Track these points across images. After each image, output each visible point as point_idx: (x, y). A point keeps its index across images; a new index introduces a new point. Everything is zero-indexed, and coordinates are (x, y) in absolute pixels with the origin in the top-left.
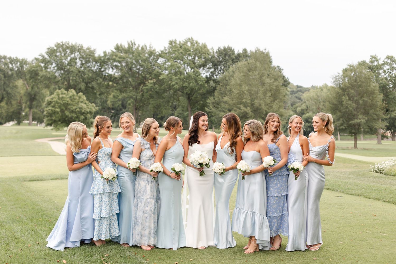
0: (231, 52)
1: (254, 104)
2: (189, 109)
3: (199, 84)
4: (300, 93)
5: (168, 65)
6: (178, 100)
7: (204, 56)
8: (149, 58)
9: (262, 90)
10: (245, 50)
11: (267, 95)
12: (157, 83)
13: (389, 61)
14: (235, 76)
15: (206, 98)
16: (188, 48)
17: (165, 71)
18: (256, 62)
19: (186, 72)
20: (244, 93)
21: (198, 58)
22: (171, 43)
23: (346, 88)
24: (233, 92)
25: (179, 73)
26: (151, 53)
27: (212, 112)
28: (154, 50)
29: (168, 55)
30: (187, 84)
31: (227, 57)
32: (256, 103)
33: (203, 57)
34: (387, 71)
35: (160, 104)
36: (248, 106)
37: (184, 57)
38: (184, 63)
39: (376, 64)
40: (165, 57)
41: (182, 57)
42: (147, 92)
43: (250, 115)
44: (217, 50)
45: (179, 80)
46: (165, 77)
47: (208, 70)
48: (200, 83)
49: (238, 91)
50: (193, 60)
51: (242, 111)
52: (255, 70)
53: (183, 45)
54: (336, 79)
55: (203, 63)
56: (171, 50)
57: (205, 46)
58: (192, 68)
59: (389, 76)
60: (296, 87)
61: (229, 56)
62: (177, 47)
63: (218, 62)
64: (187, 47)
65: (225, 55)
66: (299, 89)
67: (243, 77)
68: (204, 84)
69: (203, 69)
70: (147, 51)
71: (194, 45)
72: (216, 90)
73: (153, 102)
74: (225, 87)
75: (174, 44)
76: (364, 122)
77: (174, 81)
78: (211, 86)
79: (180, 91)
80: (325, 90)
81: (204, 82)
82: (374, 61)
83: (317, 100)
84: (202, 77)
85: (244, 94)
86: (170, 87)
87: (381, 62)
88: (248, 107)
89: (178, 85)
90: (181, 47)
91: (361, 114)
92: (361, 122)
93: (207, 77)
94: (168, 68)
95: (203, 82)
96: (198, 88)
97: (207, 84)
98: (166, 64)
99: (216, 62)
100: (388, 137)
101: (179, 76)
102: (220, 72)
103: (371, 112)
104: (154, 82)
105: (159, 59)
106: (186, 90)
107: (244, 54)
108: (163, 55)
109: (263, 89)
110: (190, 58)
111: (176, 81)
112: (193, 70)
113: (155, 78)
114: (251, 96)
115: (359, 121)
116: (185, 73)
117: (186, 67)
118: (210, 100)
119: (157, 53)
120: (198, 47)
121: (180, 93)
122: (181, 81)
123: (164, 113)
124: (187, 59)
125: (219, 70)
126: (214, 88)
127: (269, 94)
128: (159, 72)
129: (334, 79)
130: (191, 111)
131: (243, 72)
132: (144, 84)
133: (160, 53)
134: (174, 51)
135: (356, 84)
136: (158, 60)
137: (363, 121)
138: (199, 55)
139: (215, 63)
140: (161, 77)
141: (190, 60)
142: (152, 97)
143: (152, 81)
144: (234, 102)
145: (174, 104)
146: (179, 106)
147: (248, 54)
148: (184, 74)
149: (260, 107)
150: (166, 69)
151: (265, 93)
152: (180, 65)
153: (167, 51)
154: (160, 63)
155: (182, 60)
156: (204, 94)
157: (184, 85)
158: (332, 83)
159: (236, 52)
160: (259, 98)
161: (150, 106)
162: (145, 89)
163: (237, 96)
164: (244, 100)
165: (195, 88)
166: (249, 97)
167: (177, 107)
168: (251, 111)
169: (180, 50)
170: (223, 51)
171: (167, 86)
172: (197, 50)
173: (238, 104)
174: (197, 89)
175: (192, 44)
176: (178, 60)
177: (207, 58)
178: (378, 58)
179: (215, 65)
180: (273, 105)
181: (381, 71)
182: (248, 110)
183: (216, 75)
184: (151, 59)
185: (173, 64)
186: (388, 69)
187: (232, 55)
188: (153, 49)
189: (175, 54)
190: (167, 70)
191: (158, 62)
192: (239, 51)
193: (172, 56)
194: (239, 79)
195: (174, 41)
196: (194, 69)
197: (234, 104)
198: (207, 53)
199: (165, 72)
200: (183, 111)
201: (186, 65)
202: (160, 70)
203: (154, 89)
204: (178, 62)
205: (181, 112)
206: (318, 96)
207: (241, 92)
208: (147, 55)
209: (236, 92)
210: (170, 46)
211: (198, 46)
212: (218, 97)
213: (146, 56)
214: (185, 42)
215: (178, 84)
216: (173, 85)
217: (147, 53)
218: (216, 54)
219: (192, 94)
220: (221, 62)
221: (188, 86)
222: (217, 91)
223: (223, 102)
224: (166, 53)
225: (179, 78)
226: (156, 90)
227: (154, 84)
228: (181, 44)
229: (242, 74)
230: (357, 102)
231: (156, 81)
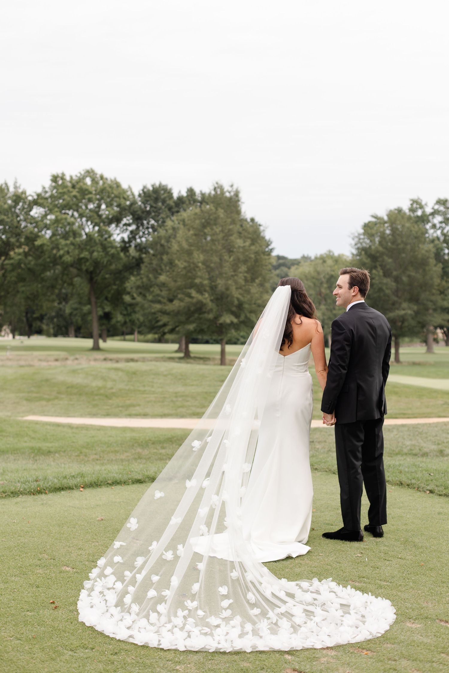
0: (166, 195)
1: (216, 286)
2: (93, 300)
3: (110, 253)
4: (285, 269)
5: (50, 220)
6: (71, 284)
7: (116, 201)
8: (15, 207)
9: (229, 259)
10: (191, 192)
11: (240, 270)
12: (31, 253)
13: (442, 208)
14: (178, 235)
15: (123, 280)
16: (87, 188)
17: (45, 230)
18: (217, 209)
19: (85, 232)
20: (197, 267)
21: (107, 207)
22: (55, 179)
23: (378, 255)
24: (176, 265)
25: (71, 234)
26: (18, 198)
27: (137, 304)
28: (24, 192)
29: (49, 200)
30: (87, 253)
31: (160, 204)
32: (220, 286)
33: (115, 204)
34: (438, 225)
35: (37, 291)
36: (205, 291)
37: (80, 204)
38: (81, 216)
39: (419, 213)
40: (45, 204)
41: (77, 205)
42: (13, 270)
43: (208, 308)
44: (141, 192)
45: (72, 247)
46: (45, 242)
47: (125, 227)
48: (113, 251)
49: (186, 264)
50: (97, 209)
51: (195, 300)
52: (215, 224)
53: (78, 182)
54: (360, 239)
55: (115, 214)
56: (56, 192)
57: (118, 185)
58: (96, 224)
59: (443, 234)
60: (276, 258)
61: (164, 202)
62: (66, 187)
63: (143, 212)
64: (84, 187)
65: (156, 200)
66: (281, 261)
67: (194, 237)
68: (118, 254)
69: (117, 226)
70: (9, 195)
71: (97, 183)
72: (143, 262)
73: (23, 289)
74: (159, 256)
75: (60, 182)
76: (411, 315)
77: (62, 249)
78: (131, 258)
79: (76, 268)
80: (330, 262)
81: (119, 249)
82: (417, 208)
83: (317, 279)
84: (114, 240)
85: (197, 269)
86: (56, 261)
87: (428, 210)
88: (204, 293)
89: (71, 256)
90: (74, 187)
91: (405, 301)
92: (406, 314)
93: (123, 241)
94: (49, 225)
95: (117, 251)
96: (108, 261)
97: (125, 254)
98: (46, 219)
99: (139, 212)
100: (439, 340)
101: (71, 239)
102: (146, 232)
103: (423, 296)
104: (24, 252)
105: (32, 208)
106: (85, 265)
107: (190, 198)
108: (40, 201)
109: (232, 259)
110: (91, 206)
111: (66, 249)
112: (97, 228)
113: (27, 245)
114: (209, 273)
115: (402, 312)
116: (83, 233)
117: (84, 223)
118: (132, 282)
119: (30, 198)
120: (106, 185)
121: (74, 271)
122: (75, 249)
123: (45, 308)
124: (87, 208)
125: (145, 227)
126: (137, 260)
127: (243, 268)
128: (34, 232)
129: (356, 240)
130: (96, 303)
131: (194, 228)
132: (7, 255)
133: (36, 197)
134: (61, 193)
135: (394, 247)
136: (31, 211)
137: (409, 312)
138: (108, 200)
139: (138, 215)
140: (38, 243)
141: (91, 210)
142: (21, 279)
143: (21, 250)
144: (179, 283)
145: (64, 291)
146: (72, 295)
147: (196, 197)
148: (81, 235)
149: (228, 292)
150: (47, 227)
151: (235, 267)
152: (72, 219)
153: (48, 195)
154: (36, 216)
155: (77, 211)
156: (120, 272)
157: (82, 256)
158: (352, 247)
159: (175, 195)
160: (224, 275)
161: (19, 296)
162: (7, 264)
163: (184, 272)
164: (197, 281)
165: (102, 261)
166: (207, 274)
167: (69, 295)
168: (211, 300)
169: (72, 192)
170: (151, 192)
171: (49, 257)
172: (104, 191)
173: (186, 288)
174: (105, 262)
175: (93, 180)
176: (69, 210)
177: (122, 206)
178: (423, 203)
179: (138, 219)
180: (251, 287)
181: (428, 226)
182: (206, 299)
183: (140, 237)
184: (19, 209)
185: (59, 218)
186: (441, 222)
187: (167, 199)
188: (20, 191)
189: (64, 200)
190: (48, 229)
191: (32, 213)
192: (180, 192)
193: (57, 202)
194: (187, 240)
195: (60, 175)
196: (99, 226)
197: (179, 288)
198: (121, 196)
199: (45, 233)
200: (80, 303)
201: (84, 219)
202: (36, 230)
203: (25, 264)
204: (68, 214)
205: (76, 306)
206: (319, 273)
207: (192, 265)
208: (10, 202)
209: (182, 266)
210: (54, 184)
211: (104, 183)
212: (148, 277)
213: (8, 204)
214: (81, 177)
215: (71, 254)
216: (61, 257)
217: (9, 198)
218: (139, 199)
219: (98, 271)
220: (149, 213)
221: (88, 257)
222: (145, 264)
223: (158, 285)
224: (46, 199)
225: (72, 244)
226: (29, 266)
227: (26, 254)
228: (74, 182)
229: (192, 232)
230: (397, 280)
231: (30, 250)
